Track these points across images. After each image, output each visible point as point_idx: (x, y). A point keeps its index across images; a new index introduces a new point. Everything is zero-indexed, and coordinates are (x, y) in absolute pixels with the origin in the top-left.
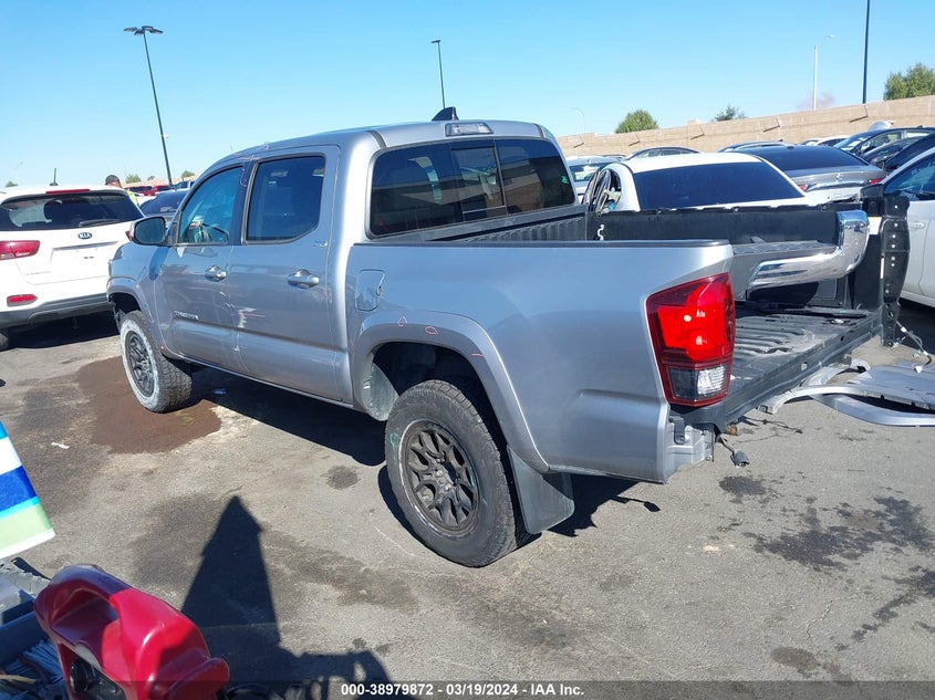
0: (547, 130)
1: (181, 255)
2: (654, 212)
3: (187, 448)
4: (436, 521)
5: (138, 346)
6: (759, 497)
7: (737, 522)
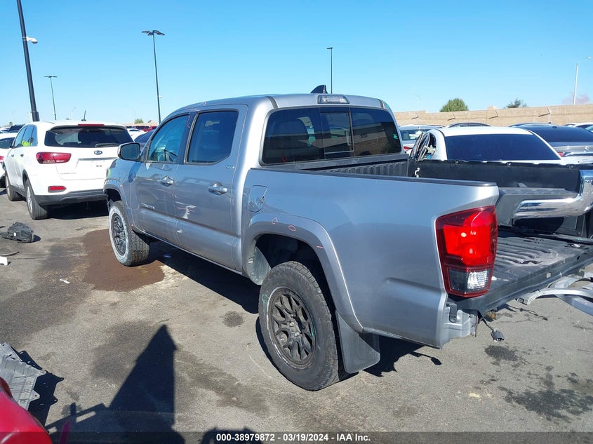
0: (386, 104)
1: (148, 168)
2: (454, 162)
3: (140, 290)
4: (287, 357)
5: (119, 223)
6: (512, 362)
7: (495, 378)
